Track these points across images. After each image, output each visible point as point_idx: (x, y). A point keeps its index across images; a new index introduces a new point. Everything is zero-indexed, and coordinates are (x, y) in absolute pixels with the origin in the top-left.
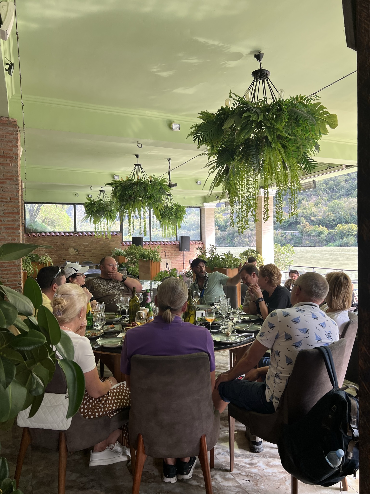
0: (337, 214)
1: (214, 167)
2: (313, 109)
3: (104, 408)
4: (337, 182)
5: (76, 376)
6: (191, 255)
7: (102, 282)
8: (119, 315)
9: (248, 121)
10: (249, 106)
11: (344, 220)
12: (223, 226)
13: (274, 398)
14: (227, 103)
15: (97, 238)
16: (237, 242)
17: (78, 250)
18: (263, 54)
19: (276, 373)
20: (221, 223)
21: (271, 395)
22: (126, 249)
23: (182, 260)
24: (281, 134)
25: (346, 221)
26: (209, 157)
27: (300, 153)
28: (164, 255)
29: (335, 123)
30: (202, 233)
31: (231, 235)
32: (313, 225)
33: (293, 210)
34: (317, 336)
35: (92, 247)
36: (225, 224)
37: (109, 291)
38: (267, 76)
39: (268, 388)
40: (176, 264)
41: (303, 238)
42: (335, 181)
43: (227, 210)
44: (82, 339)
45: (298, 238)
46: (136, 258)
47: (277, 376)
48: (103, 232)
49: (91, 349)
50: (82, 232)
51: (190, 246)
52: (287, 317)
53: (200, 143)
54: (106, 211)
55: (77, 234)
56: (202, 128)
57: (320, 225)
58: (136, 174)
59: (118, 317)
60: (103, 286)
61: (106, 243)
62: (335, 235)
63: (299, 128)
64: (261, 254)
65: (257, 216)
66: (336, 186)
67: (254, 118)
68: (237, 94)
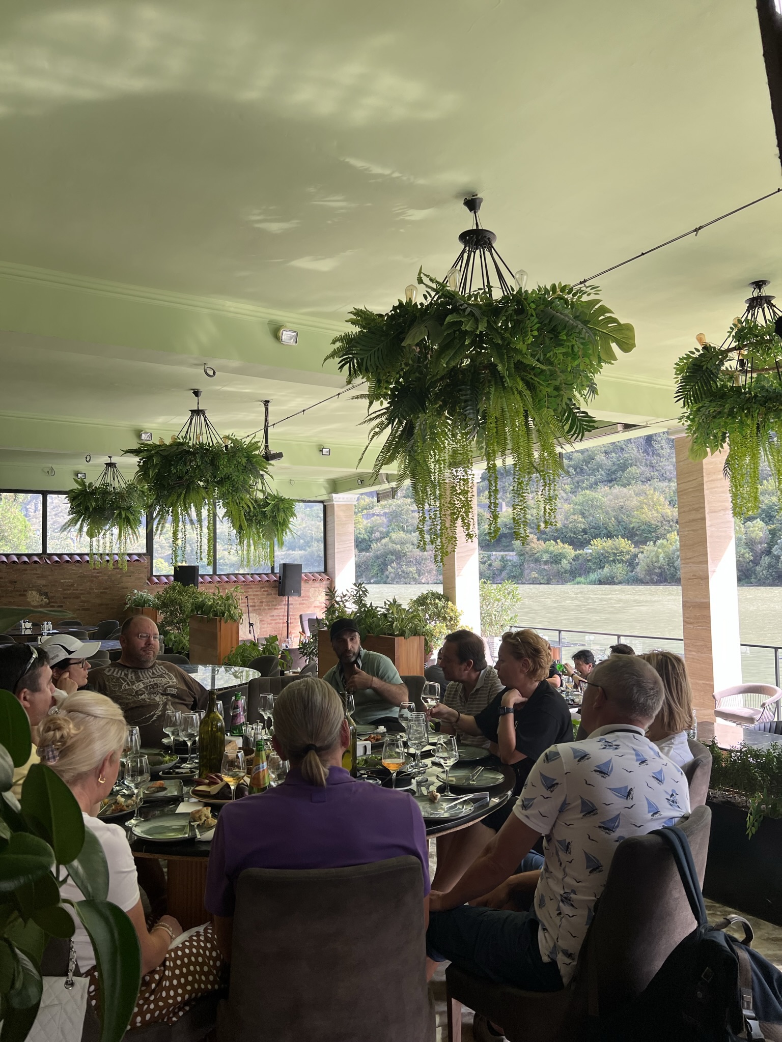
0: (591, 518)
1: (382, 423)
2: (586, 311)
3: (155, 1002)
4: (589, 456)
5: (117, 943)
6: (303, 604)
7: (125, 674)
8: (170, 755)
9: (455, 331)
10: (457, 301)
11: (605, 531)
12: (364, 539)
13: (561, 954)
14: (408, 293)
15: (95, 569)
16: (392, 575)
17: (50, 595)
18: (481, 200)
19: (562, 892)
20: (359, 533)
21: (552, 945)
22: (160, 593)
23: (284, 616)
24: (524, 361)
25: (609, 532)
26: (371, 403)
27: (560, 399)
28: (244, 605)
29: (630, 341)
30: (329, 557)
31: (381, 560)
32: (545, 540)
33: (547, 515)
34: (650, 804)
35: (81, 588)
36: (369, 536)
37: (141, 695)
38: (490, 242)
39: (544, 929)
40: (270, 624)
41: (526, 566)
42: (586, 454)
43: (372, 508)
44: (108, 830)
45: (516, 566)
46: (182, 612)
47: (566, 899)
48: (108, 555)
49: (129, 856)
50: (60, 555)
51: (303, 584)
52: (585, 762)
53: (352, 375)
54: (119, 508)
55: (49, 559)
56: (357, 342)
57: (558, 541)
58: (192, 430)
59: (171, 761)
60: (128, 684)
61: (113, 578)
62: (588, 561)
63: (561, 348)
64: (454, 603)
65: (471, 527)
66: (587, 463)
67: (468, 327)
68: (433, 277)
